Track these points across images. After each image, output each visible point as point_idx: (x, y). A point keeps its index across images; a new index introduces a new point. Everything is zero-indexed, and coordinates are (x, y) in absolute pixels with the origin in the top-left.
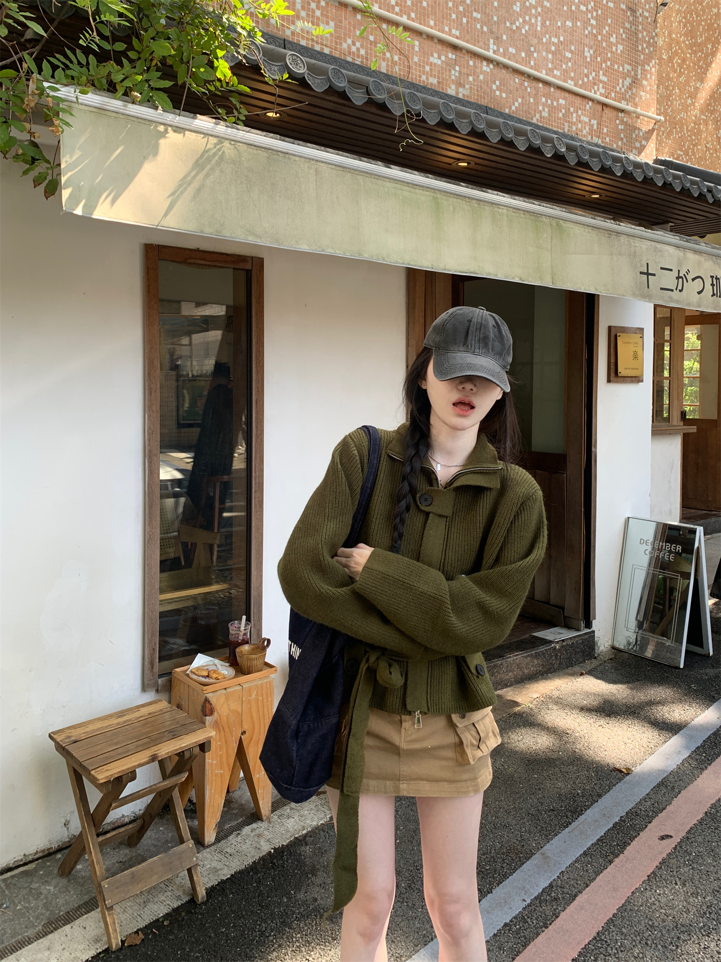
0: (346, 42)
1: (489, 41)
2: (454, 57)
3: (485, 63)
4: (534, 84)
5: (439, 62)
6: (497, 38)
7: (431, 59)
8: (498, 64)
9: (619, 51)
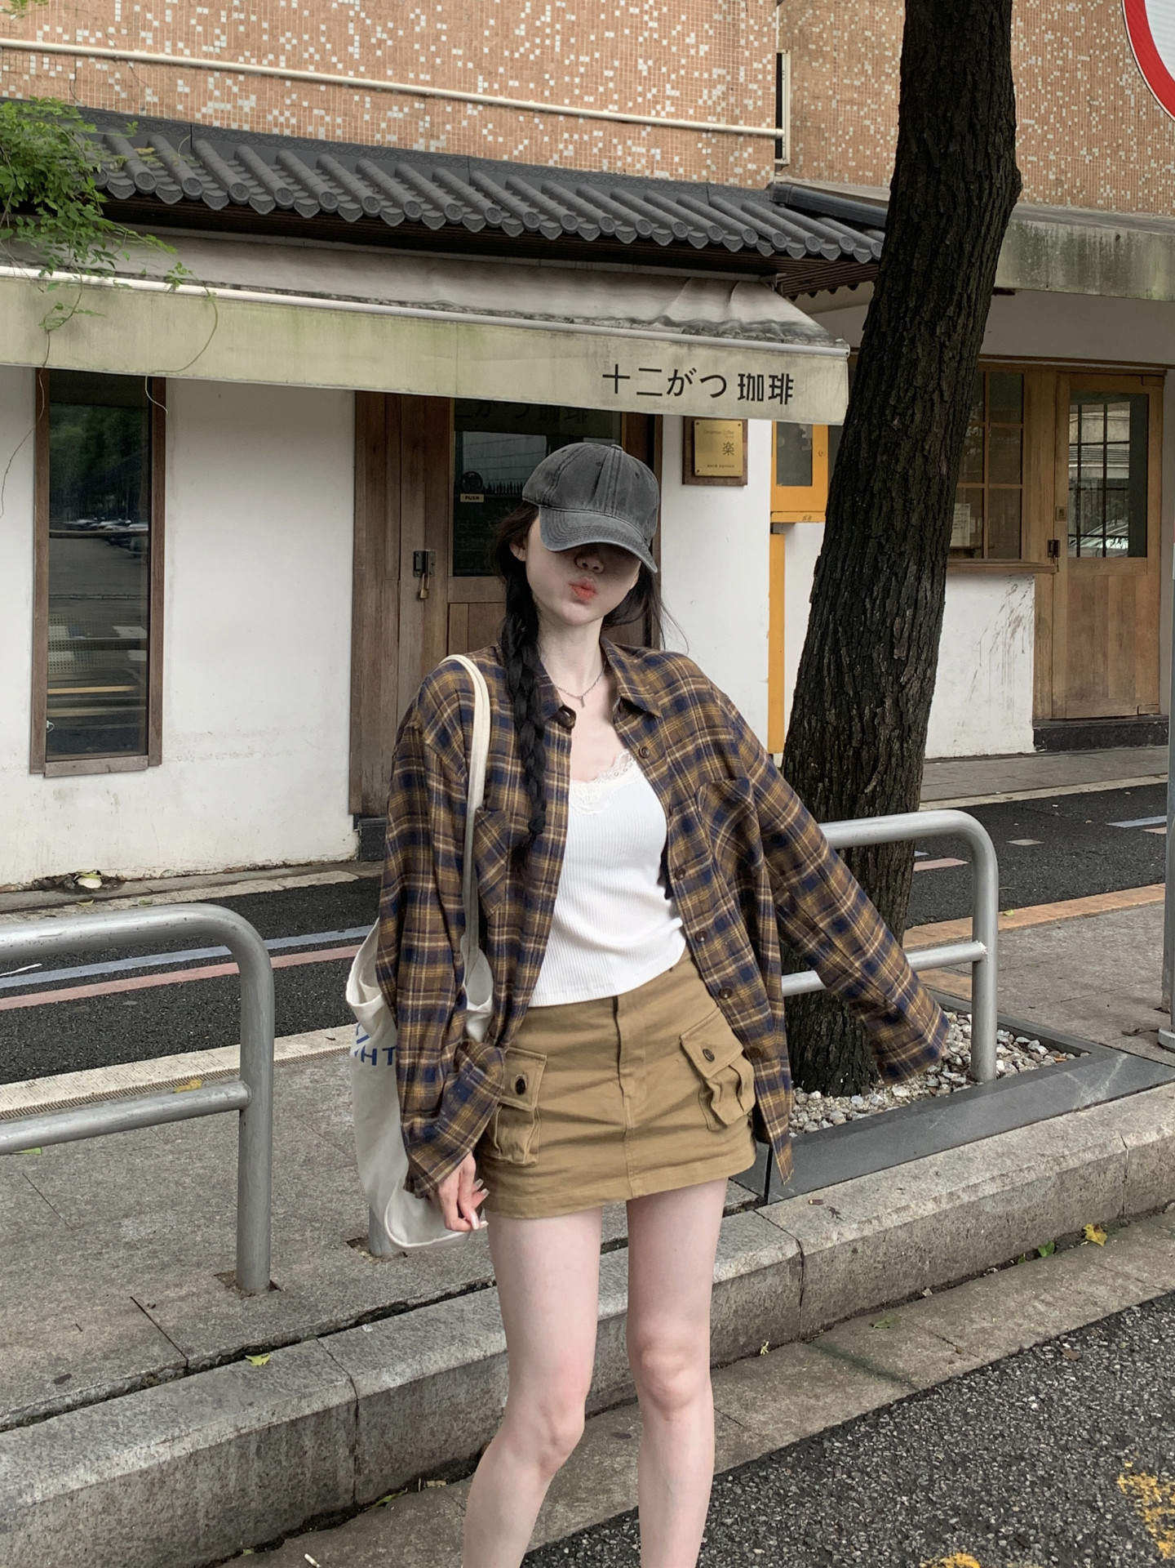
0: (270, 112)
1: (476, 78)
2: (422, 106)
3: (470, 106)
4: (551, 118)
5: (401, 115)
6: (490, 73)
7: (389, 114)
8: (491, 104)
9: (702, 53)
